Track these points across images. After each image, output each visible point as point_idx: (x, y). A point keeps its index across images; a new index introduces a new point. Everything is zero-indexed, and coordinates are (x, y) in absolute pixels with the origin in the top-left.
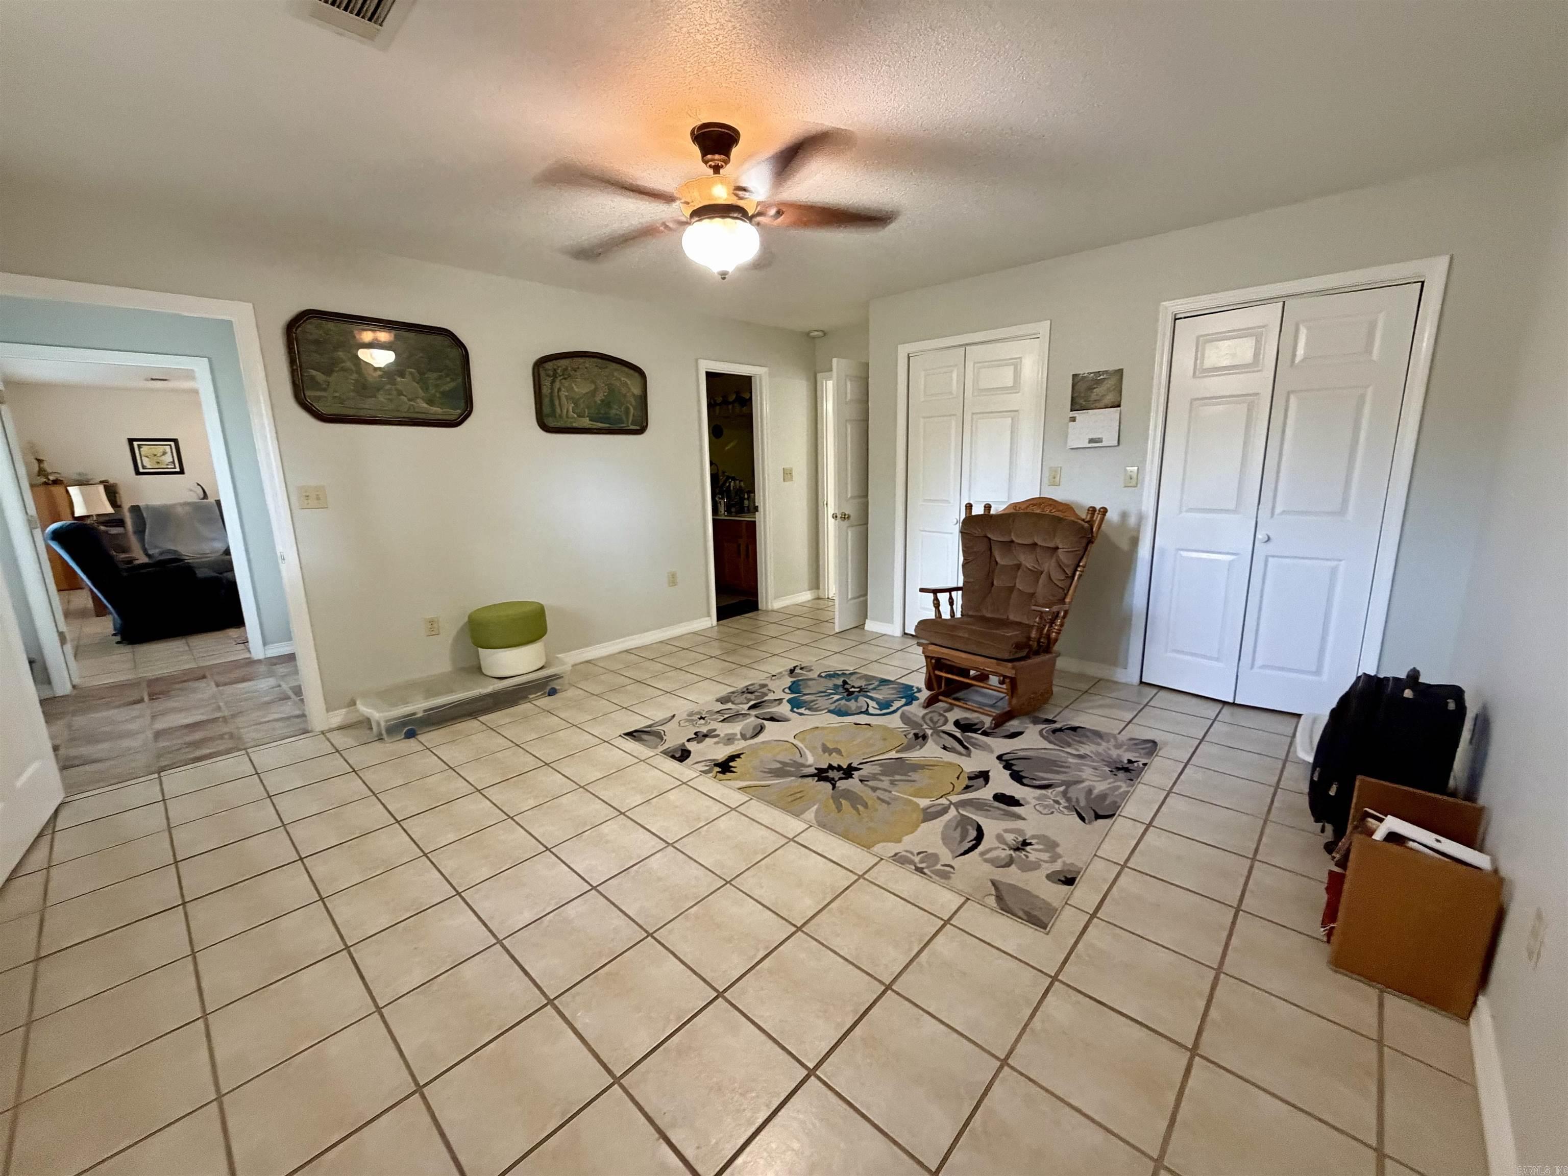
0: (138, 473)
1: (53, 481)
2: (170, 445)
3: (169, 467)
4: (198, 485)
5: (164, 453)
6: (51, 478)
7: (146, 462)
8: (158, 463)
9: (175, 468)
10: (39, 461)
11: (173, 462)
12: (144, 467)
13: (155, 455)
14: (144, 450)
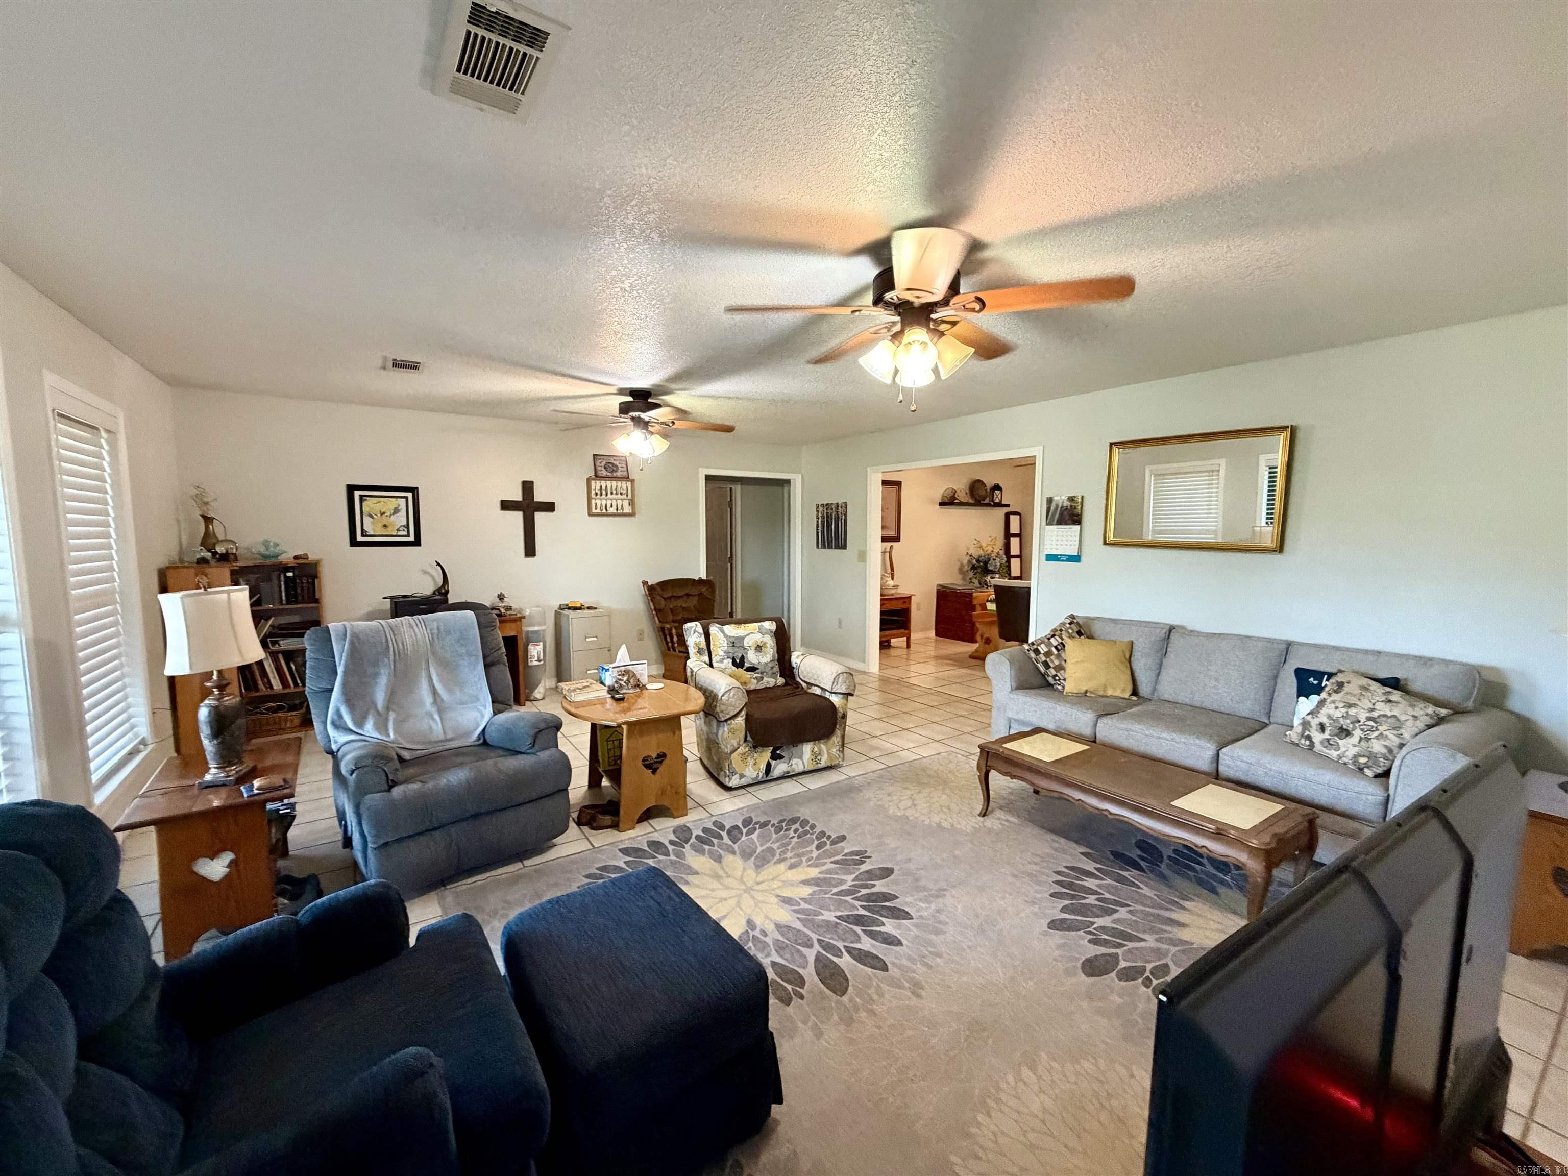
0: (354, 543)
1: (222, 555)
2: (407, 498)
3: (400, 533)
4: (438, 564)
5: (396, 511)
6: (220, 549)
7: (368, 528)
8: (385, 526)
9: (408, 535)
10: (208, 520)
11: (407, 526)
12: (364, 534)
13: (383, 514)
14: (369, 504)
